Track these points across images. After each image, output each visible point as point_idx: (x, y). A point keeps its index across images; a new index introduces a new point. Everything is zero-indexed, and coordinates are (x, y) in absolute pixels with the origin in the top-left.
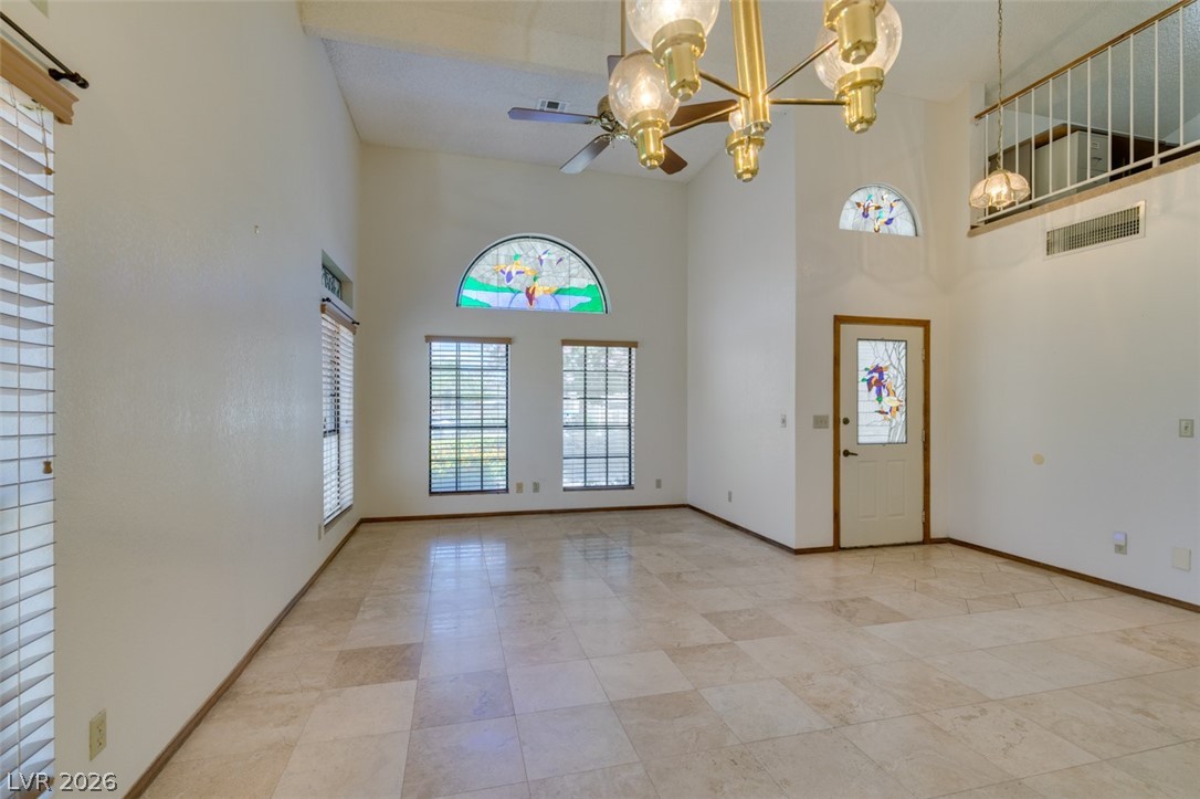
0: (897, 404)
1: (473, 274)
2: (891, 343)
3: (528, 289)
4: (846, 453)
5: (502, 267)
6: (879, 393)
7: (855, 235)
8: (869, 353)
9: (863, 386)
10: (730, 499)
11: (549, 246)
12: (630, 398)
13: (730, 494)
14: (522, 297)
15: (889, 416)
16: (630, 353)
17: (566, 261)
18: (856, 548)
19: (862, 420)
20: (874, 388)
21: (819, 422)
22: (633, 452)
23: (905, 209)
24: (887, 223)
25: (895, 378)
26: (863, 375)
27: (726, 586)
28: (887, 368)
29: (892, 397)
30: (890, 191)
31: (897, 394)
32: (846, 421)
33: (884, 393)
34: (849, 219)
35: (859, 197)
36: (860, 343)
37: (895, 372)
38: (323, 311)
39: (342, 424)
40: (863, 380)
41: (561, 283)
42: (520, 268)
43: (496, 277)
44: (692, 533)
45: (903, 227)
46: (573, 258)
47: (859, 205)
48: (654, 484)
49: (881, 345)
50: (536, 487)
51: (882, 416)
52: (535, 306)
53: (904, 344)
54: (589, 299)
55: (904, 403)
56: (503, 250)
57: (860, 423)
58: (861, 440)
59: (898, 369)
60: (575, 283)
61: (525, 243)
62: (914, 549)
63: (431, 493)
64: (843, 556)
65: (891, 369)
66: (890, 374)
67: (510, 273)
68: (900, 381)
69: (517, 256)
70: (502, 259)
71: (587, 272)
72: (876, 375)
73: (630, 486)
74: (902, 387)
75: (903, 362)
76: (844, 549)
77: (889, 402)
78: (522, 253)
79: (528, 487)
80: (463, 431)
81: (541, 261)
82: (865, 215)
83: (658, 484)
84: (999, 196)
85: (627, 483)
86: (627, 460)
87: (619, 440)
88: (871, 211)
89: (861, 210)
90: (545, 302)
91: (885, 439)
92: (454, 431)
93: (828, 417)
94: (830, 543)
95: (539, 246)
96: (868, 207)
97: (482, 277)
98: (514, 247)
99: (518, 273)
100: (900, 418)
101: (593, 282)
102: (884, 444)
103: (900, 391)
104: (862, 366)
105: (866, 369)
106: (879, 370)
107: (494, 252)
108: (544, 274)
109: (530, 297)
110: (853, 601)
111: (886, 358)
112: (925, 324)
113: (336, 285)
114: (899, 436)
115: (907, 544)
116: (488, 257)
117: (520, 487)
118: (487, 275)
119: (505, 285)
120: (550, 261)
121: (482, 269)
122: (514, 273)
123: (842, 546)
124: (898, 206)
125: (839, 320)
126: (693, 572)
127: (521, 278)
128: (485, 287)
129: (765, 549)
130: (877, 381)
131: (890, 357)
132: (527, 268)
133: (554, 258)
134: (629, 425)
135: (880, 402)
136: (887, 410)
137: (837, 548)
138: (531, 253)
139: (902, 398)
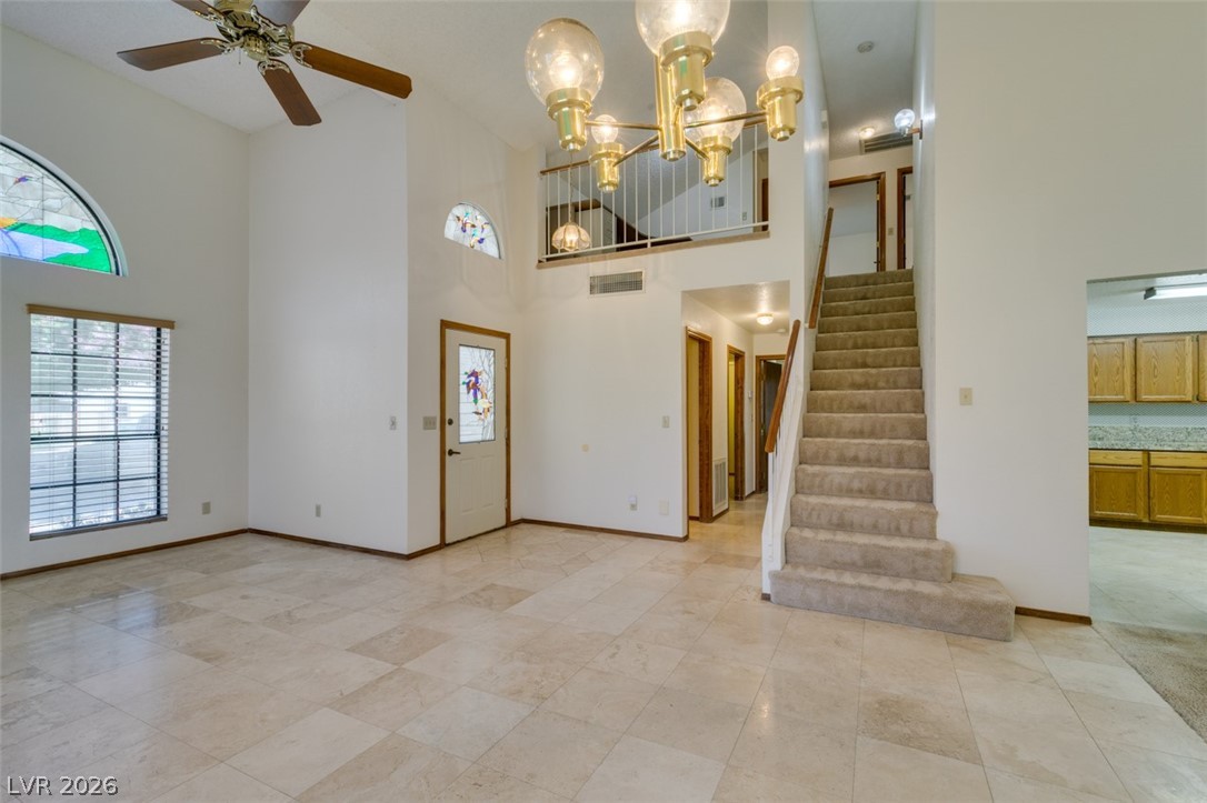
0: (488, 405)
2: (484, 351)
4: (451, 453)
6: (475, 396)
7: (455, 245)
8: (468, 358)
9: (463, 388)
10: (318, 514)
11: (1, 152)
12: (158, 397)
13: (318, 509)
15: (482, 417)
16: (159, 335)
17: (36, 184)
18: (458, 542)
19: (463, 420)
20: (472, 391)
21: (428, 423)
22: (164, 469)
23: (492, 233)
24: (480, 242)
25: (486, 382)
26: (463, 378)
27: (355, 611)
28: (481, 373)
29: (484, 400)
30: (482, 213)
31: (488, 396)
32: (451, 422)
33: (479, 396)
34: (451, 230)
35: (459, 212)
36: (461, 348)
37: (487, 377)
40: (464, 383)
41: (23, 213)
44: (271, 562)
45: (491, 248)
46: (51, 182)
47: (459, 219)
48: (200, 509)
49: (476, 351)
51: (477, 416)
53: (492, 352)
54: (86, 251)
55: (493, 405)
57: (461, 423)
58: (463, 439)
59: (488, 375)
60: (54, 221)
62: (502, 533)
64: (448, 552)
65: (484, 374)
66: (483, 378)
68: (490, 385)
71: (79, 209)
72: (473, 379)
73: (159, 517)
74: (492, 390)
75: (492, 368)
76: (449, 545)
77: (483, 404)
82: (464, 229)
83: (206, 508)
84: (571, 242)
85: (155, 513)
86: (153, 482)
87: (139, 456)
88: (468, 227)
89: (460, 224)
91: (479, 438)
93: (436, 418)
94: (437, 542)
96: (466, 223)
100: (490, 418)
101: (92, 226)
102: (479, 442)
103: (490, 394)
104: (462, 370)
105: (466, 373)
106: (475, 374)
110: (483, 590)
111: (480, 364)
112: (507, 336)
114: (490, 436)
115: (495, 530)
123: (447, 542)
124: (488, 228)
125: (445, 325)
126: (306, 606)
129: (373, 561)
130: (474, 387)
131: (483, 363)
134: (157, 434)
135: (476, 403)
136: (481, 411)
137: (442, 545)
139: (491, 400)
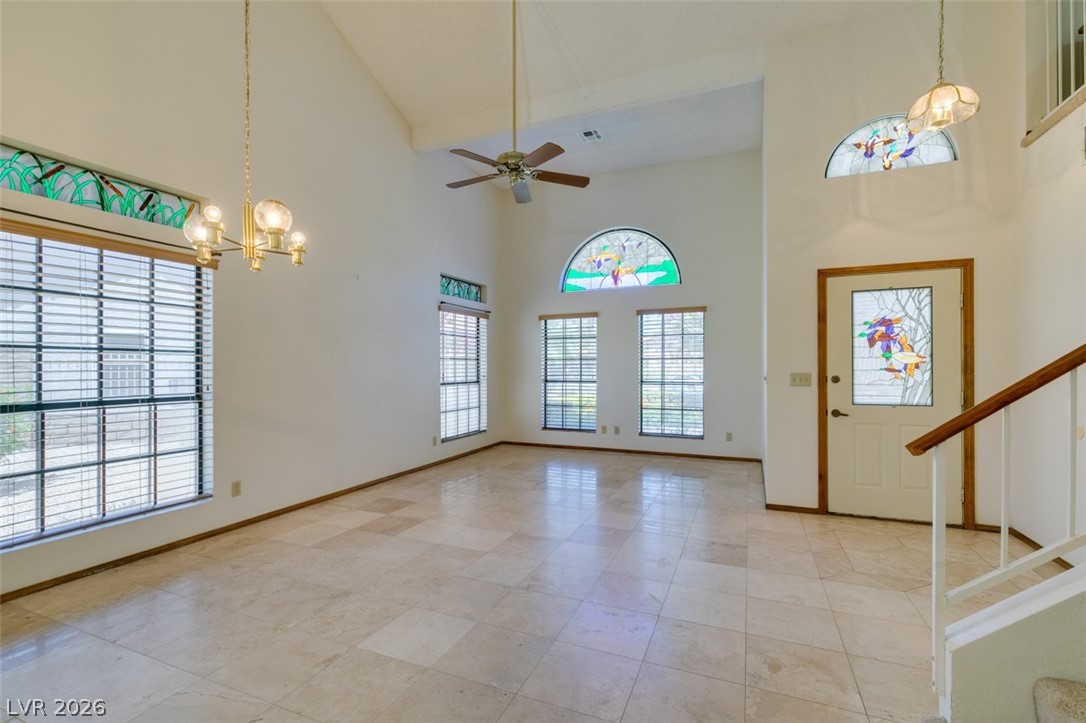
0: (918, 360)
1: (573, 267)
2: (906, 293)
3: (614, 272)
4: (836, 413)
5: (594, 258)
6: (888, 349)
7: (854, 178)
8: (869, 307)
9: (862, 342)
11: (631, 234)
14: (610, 280)
15: (903, 374)
16: (705, 316)
17: (645, 244)
18: (851, 516)
19: (859, 378)
20: (879, 344)
21: (799, 380)
22: (707, 406)
24: (903, 156)
25: (912, 330)
26: (862, 329)
28: (899, 320)
29: (907, 353)
31: (916, 349)
32: (836, 380)
33: (895, 348)
34: (846, 162)
35: (862, 136)
36: (857, 295)
37: (913, 324)
38: (440, 310)
39: (481, 378)
40: (861, 335)
41: (640, 262)
42: (607, 257)
43: (589, 266)
45: (930, 155)
46: (652, 241)
47: (858, 146)
48: (726, 437)
49: (890, 296)
50: (617, 430)
51: (892, 375)
52: (620, 285)
53: (927, 291)
54: (664, 273)
55: (928, 359)
56: (594, 244)
57: (858, 382)
58: (857, 400)
59: (917, 322)
60: (652, 261)
61: (612, 236)
63: (545, 428)
64: (831, 522)
65: (907, 321)
66: (903, 327)
67: (600, 261)
68: (921, 334)
69: (605, 247)
70: (594, 251)
71: (663, 250)
72: (883, 329)
73: (704, 437)
74: (925, 341)
75: (926, 312)
76: (833, 514)
77: (899, 358)
78: (609, 244)
79: (611, 430)
80: (568, 384)
81: (624, 248)
82: (869, 153)
83: (729, 437)
85: (702, 434)
86: (702, 413)
87: (698, 395)
88: (879, 150)
89: (863, 150)
90: (627, 281)
91: (898, 401)
92: (561, 384)
93: (810, 375)
94: (814, 504)
95: (622, 236)
96: (873, 144)
97: (580, 267)
98: (603, 240)
99: (606, 260)
100: (922, 375)
101: (669, 258)
102: (894, 406)
103: (922, 346)
104: (858, 320)
105: (865, 323)
106: (887, 323)
107: (588, 247)
108: (627, 257)
109: (616, 278)
111: (900, 309)
112: (966, 264)
113: (474, 289)
114: (920, 398)
116: (584, 252)
117: (604, 429)
118: (583, 266)
119: (596, 271)
120: (631, 246)
121: (580, 262)
122: (603, 261)
123: (830, 510)
125: (823, 275)
127: (608, 263)
128: (582, 275)
131: (904, 308)
132: (613, 256)
133: (635, 243)
135: (887, 359)
136: (901, 367)
137: (823, 510)
138: (616, 243)
139: (925, 351)
